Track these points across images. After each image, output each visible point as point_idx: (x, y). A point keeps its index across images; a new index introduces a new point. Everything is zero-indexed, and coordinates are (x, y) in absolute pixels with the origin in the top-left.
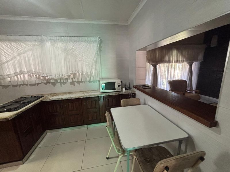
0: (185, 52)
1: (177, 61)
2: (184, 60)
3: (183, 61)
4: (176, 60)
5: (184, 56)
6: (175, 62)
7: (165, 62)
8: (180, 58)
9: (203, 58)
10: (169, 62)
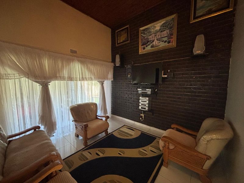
0: (92, 67)
1: (83, 79)
2: (93, 77)
3: (91, 79)
4: (81, 77)
5: (92, 72)
6: (80, 79)
7: (62, 78)
8: (87, 74)
9: (113, 77)
10: (70, 79)
